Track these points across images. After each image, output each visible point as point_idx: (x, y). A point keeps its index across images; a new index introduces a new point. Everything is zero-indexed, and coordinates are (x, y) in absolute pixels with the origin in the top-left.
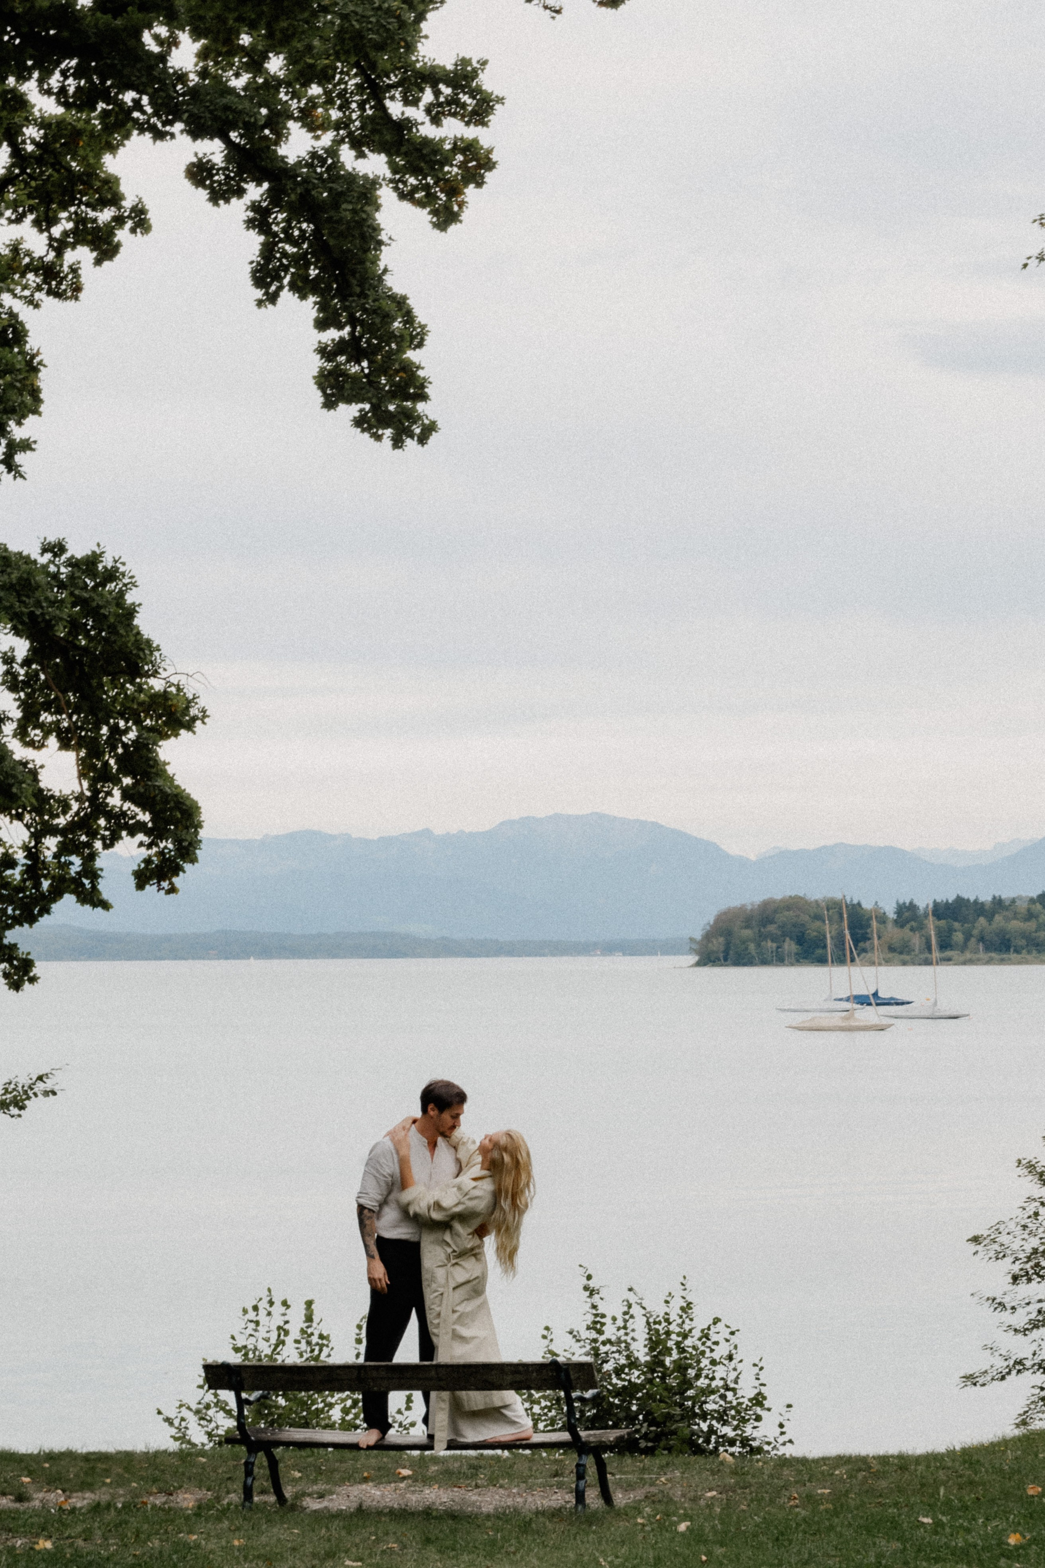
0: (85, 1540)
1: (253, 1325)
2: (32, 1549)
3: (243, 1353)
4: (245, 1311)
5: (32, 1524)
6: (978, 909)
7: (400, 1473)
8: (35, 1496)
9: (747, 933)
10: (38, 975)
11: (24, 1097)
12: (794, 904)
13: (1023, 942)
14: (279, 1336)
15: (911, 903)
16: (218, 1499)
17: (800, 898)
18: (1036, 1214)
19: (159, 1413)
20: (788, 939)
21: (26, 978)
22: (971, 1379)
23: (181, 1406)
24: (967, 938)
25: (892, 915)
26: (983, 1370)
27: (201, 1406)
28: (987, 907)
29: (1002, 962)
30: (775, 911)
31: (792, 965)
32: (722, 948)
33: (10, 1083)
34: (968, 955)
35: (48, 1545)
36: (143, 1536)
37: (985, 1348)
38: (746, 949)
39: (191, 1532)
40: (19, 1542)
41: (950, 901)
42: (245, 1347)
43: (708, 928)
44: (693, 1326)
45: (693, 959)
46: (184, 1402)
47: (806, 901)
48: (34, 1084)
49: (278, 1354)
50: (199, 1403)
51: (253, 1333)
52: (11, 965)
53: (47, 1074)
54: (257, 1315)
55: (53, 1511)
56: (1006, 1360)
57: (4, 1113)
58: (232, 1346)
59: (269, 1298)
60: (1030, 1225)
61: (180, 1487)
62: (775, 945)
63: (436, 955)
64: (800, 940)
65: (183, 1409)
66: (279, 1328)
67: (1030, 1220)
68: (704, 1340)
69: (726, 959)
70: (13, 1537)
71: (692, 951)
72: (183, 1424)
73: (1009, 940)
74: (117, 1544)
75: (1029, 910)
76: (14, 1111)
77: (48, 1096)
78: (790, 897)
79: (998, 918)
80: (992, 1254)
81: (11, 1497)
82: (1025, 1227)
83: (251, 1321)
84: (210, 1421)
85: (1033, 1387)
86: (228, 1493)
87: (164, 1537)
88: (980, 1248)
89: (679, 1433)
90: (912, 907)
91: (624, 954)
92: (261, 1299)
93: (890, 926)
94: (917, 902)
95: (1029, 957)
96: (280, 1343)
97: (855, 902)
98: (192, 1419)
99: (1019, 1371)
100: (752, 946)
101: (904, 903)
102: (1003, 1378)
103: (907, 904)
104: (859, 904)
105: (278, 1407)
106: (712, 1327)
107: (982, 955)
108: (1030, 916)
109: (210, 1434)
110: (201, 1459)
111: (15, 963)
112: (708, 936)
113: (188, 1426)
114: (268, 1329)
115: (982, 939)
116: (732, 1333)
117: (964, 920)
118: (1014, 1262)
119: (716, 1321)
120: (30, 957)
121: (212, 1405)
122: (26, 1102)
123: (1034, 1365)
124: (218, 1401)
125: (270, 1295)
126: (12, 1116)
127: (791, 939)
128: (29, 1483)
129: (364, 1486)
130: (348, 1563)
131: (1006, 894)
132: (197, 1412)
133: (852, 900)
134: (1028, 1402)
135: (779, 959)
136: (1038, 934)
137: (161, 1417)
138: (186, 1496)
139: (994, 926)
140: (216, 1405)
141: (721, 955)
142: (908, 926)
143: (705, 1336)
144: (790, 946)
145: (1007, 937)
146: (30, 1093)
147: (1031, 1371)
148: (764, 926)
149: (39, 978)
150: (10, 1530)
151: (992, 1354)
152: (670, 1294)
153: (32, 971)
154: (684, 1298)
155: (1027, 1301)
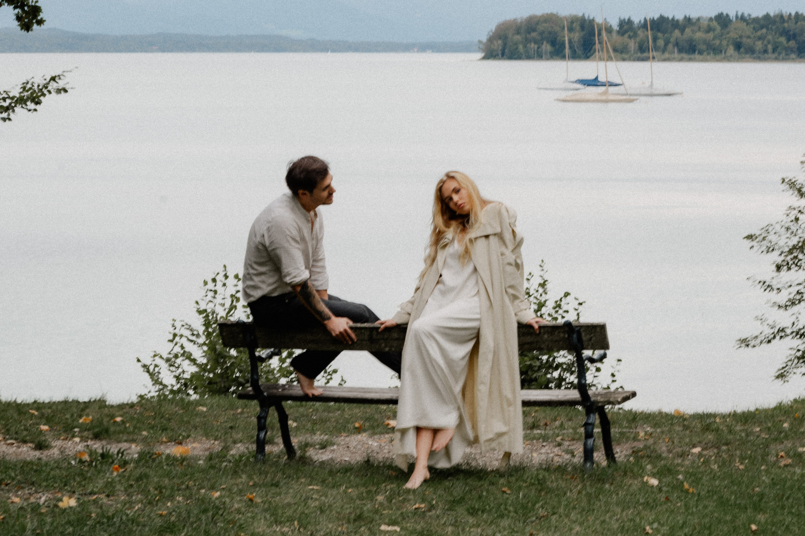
0: (108, 496)
1: (212, 294)
2: (56, 506)
3: (204, 315)
4: (206, 283)
5: (54, 477)
6: (675, 24)
7: (388, 424)
8: (53, 444)
9: (518, 38)
10: (44, 19)
11: (39, 94)
12: (550, 19)
13: (704, 47)
14: (232, 301)
15: (629, 19)
16: (226, 448)
17: (554, 15)
18: (797, 219)
19: (139, 361)
20: (545, 43)
21: (34, 21)
22: (745, 342)
23: (155, 356)
24: (666, 44)
25: (615, 27)
26: (754, 336)
27: (171, 356)
28: (680, 23)
29: (690, 60)
30: (537, 23)
31: (548, 59)
32: (500, 48)
33: (27, 83)
34: (666, 55)
35: (73, 502)
36: (167, 493)
37: (757, 318)
38: (517, 48)
39: (213, 488)
40: (43, 499)
41: (655, 19)
42: (205, 311)
43: (491, 34)
44: (547, 298)
45: (481, 55)
46: (158, 353)
47: (558, 17)
48: (48, 83)
49: (231, 315)
50: (170, 353)
51: (212, 299)
52: (23, 10)
53: (59, 76)
54: (215, 286)
55: (73, 462)
56: (772, 328)
57: (22, 107)
58: (196, 309)
59: (224, 273)
60: (792, 227)
61: (188, 436)
62: (536, 46)
63: (305, 50)
64: (553, 43)
65: (157, 358)
66: (232, 296)
67: (792, 223)
68: (557, 309)
69: (503, 55)
70: (36, 492)
71: (480, 50)
72: (157, 369)
73: (695, 46)
74: (141, 501)
75: (709, 25)
76: (31, 105)
77: (60, 93)
78: (547, 14)
79: (688, 30)
80: (764, 248)
81: (31, 445)
82: (788, 229)
83: (211, 290)
84: (178, 367)
85: (791, 349)
86: (235, 442)
87: (187, 493)
88: (754, 243)
89: (539, 381)
90: (630, 22)
91: (433, 52)
92: (218, 274)
93: (614, 34)
94: (632, 19)
95: (708, 57)
96: (233, 307)
97: (591, 18)
98: (164, 366)
99: (781, 337)
100: (521, 47)
101: (624, 20)
102: (769, 341)
103: (626, 21)
104: (593, 20)
105: (231, 357)
106: (563, 299)
107: (676, 55)
108: (709, 29)
109: (178, 378)
110: (200, 408)
111: (26, 8)
112: (491, 40)
113: (161, 371)
114: (223, 297)
115: (677, 44)
116: (580, 304)
117: (664, 32)
118: (781, 255)
119: (567, 294)
120: (37, 4)
121: (179, 355)
122: (42, 98)
123: (792, 333)
124: (185, 352)
125: (225, 270)
126: (30, 110)
127: (548, 42)
128: (47, 430)
129: (359, 437)
130: (383, 527)
131: (694, 15)
132: (168, 360)
133: (589, 17)
134: (786, 360)
135: (539, 56)
136: (713, 42)
137: (140, 364)
138: (194, 445)
139: (685, 36)
140: (183, 355)
141: (500, 52)
142: (626, 35)
143: (558, 306)
144: (546, 47)
145: (694, 43)
146: (45, 91)
147: (791, 337)
148: (529, 33)
149: (45, 21)
150: (33, 484)
151: (762, 323)
152: (530, 274)
153: (39, 15)
154: (541, 276)
155: (789, 284)
